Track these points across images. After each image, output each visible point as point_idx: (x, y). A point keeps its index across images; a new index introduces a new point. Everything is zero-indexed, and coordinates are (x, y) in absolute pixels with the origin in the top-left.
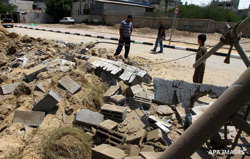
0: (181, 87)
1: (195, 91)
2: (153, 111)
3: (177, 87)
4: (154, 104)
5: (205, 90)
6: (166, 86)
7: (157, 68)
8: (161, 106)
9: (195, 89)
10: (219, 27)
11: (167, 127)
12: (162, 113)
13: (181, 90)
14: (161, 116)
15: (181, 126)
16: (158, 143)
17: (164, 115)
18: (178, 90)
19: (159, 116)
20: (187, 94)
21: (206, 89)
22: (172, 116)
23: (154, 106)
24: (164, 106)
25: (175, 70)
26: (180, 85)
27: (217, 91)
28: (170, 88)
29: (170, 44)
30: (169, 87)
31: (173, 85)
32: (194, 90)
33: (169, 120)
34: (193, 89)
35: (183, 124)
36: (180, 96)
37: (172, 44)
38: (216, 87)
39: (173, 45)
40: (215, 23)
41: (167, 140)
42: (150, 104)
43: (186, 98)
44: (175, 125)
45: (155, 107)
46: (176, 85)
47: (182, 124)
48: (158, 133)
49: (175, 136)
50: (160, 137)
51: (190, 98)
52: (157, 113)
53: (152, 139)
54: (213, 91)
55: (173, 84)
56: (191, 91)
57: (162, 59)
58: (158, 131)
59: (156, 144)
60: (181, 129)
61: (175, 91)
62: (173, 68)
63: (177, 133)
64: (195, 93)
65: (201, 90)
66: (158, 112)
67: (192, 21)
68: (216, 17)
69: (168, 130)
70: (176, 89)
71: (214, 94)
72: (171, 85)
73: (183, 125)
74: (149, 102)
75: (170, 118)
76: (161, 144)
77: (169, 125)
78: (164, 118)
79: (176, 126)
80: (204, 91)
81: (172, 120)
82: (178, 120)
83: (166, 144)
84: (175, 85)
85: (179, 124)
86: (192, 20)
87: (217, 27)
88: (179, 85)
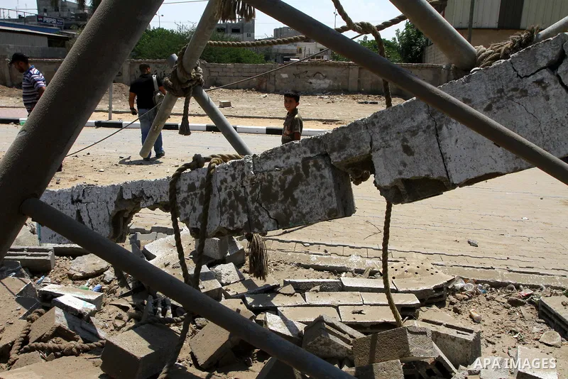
0: (88, 199)
1: (115, 202)
2: (59, 275)
3: (80, 201)
4: (65, 257)
5: (133, 195)
6: (59, 205)
7: (72, 177)
8: (78, 258)
9: (115, 197)
10: (216, 74)
11: (89, 301)
12: (81, 275)
13: (90, 207)
14: (79, 282)
15: (125, 290)
16: (54, 340)
17: (85, 277)
18: (82, 207)
19: (74, 283)
20: (101, 213)
21: (133, 193)
22: (105, 275)
23: (62, 262)
24: (85, 257)
25: (119, 173)
26: (86, 195)
27: (152, 191)
28: (68, 207)
29: (110, 119)
30: (65, 205)
31: (72, 199)
32: (113, 201)
33: (99, 285)
34: (111, 198)
35: (130, 285)
36: (90, 221)
37: (115, 118)
38: (150, 183)
39: (118, 121)
40: (207, 66)
41: (82, 328)
42: (49, 258)
43: (101, 221)
44: (114, 292)
45: (64, 265)
46: (78, 196)
47: (128, 287)
48: (54, 316)
49: (111, 316)
50: (58, 325)
51: (108, 220)
52: (71, 277)
53: (40, 335)
54: (145, 192)
55: (72, 196)
56: (107, 203)
57: (89, 154)
58: (54, 313)
59: (50, 344)
60: (125, 298)
61: (78, 212)
62: (114, 170)
63: (118, 309)
64: (116, 206)
65: (126, 197)
66: (72, 272)
67: (160, 65)
68: (211, 54)
69: (93, 307)
70: (80, 206)
71: (148, 198)
72: (69, 201)
73: (130, 288)
74: (47, 255)
75: (102, 281)
76: (63, 341)
77: (94, 297)
78: (87, 284)
79: (116, 294)
80: (131, 197)
81: (106, 283)
82: (118, 279)
83: (76, 336)
84: (75, 198)
85: (122, 287)
86: (159, 63)
87: (213, 74)
88: (83, 195)
